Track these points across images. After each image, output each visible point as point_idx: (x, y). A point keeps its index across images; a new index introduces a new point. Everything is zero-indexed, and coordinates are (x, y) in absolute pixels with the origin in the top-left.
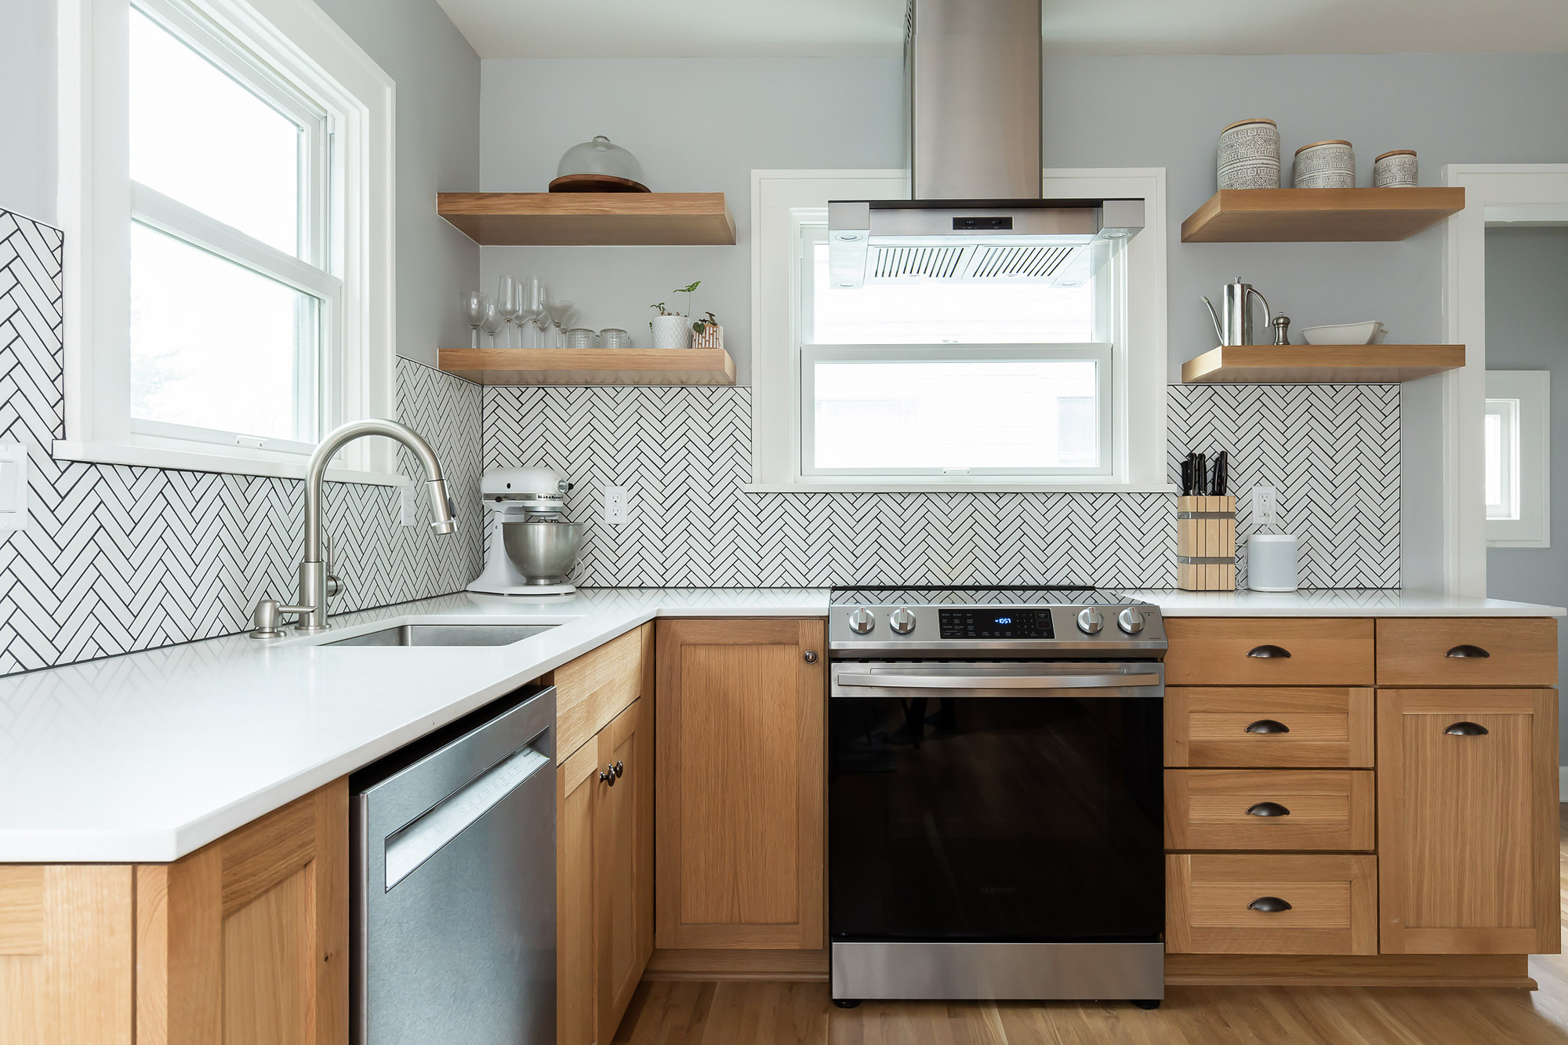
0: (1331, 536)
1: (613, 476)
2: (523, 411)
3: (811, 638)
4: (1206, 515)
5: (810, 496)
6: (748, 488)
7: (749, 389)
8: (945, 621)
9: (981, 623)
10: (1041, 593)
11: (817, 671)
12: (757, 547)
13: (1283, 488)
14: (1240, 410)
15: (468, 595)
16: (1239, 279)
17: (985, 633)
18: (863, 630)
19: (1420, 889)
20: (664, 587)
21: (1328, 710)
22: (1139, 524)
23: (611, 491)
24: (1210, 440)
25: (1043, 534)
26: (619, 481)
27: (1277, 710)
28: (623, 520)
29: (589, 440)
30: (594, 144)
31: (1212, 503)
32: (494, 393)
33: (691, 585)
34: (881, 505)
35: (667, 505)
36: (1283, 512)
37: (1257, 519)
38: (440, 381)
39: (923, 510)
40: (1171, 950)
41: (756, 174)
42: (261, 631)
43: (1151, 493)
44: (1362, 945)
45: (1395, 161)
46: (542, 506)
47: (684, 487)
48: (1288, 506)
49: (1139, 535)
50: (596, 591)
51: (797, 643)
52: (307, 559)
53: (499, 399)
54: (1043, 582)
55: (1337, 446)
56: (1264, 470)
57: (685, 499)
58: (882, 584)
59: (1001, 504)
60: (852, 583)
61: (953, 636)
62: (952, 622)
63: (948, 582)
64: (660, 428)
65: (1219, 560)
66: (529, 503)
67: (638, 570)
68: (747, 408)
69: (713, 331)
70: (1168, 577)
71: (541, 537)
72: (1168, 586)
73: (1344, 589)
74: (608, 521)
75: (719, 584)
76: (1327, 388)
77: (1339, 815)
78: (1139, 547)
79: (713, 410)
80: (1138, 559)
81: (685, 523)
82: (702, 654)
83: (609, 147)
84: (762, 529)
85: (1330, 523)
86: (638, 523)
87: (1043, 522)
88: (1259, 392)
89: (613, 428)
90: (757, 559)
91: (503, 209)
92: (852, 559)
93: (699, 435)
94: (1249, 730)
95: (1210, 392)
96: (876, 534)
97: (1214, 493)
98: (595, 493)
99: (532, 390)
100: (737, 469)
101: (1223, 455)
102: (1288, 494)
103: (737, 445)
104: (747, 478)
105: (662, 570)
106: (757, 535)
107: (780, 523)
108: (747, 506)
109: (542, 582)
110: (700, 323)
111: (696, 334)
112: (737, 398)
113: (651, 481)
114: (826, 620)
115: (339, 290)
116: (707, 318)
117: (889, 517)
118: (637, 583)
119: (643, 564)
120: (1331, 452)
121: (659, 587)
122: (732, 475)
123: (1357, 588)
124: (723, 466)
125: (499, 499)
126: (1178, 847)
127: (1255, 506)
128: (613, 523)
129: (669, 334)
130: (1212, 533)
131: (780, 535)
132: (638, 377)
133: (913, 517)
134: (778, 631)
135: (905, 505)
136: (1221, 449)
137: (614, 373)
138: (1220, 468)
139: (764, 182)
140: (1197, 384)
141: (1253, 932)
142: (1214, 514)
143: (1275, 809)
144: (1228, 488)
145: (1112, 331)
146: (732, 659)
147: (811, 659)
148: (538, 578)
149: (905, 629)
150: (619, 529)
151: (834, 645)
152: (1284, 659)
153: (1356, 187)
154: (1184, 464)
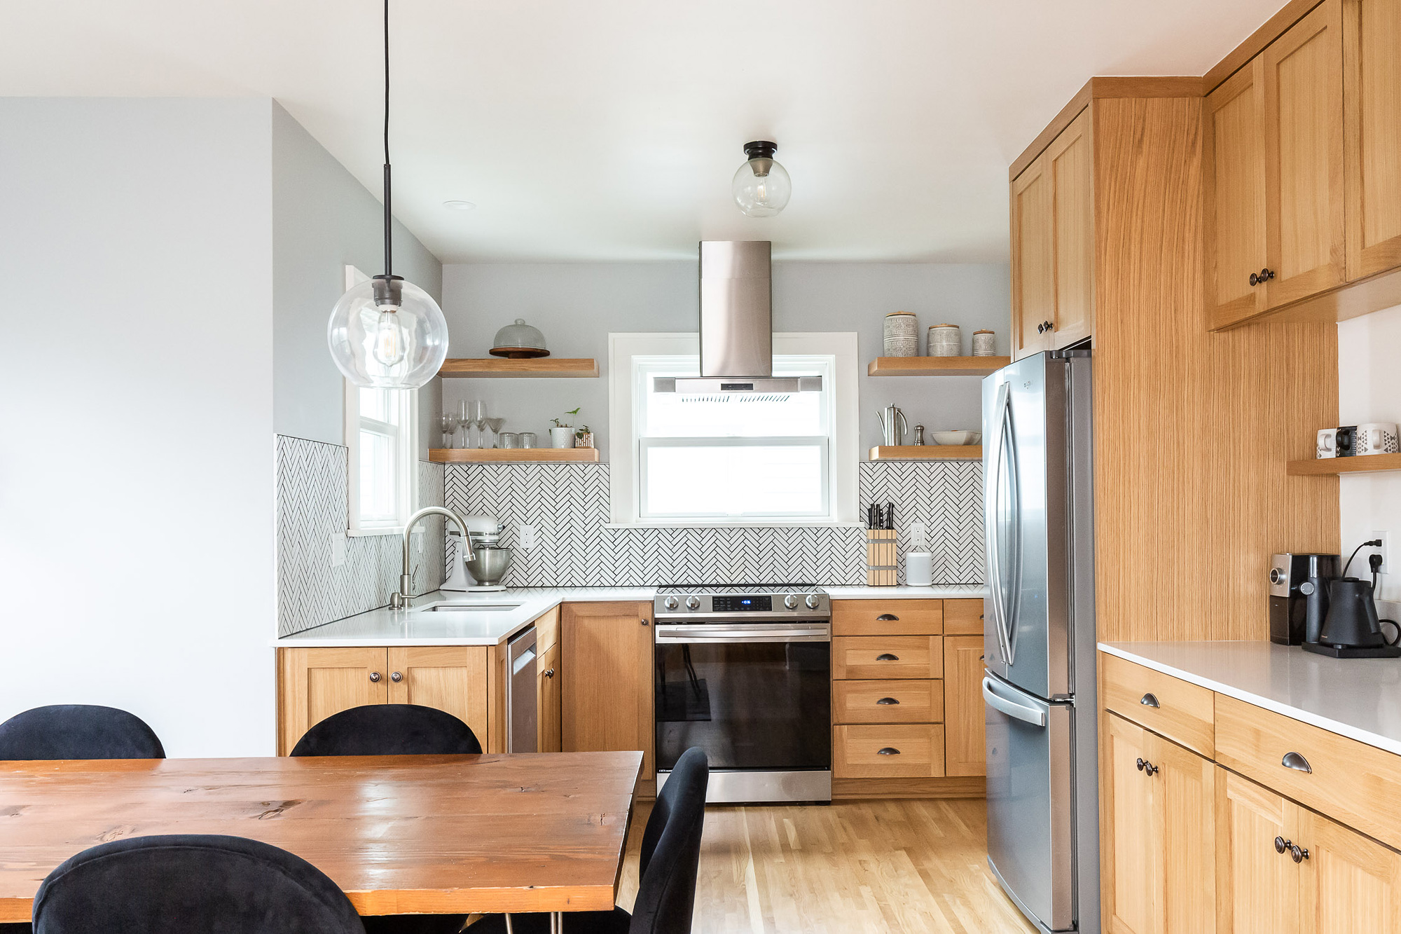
0: (958, 552)
1: (525, 519)
2: (469, 479)
3: (645, 613)
4: (879, 541)
5: (645, 530)
6: (607, 526)
7: (608, 466)
8: (715, 602)
9: (734, 603)
10: (786, 588)
11: (647, 629)
12: (613, 562)
13: (929, 524)
14: (903, 477)
15: (441, 592)
17: (736, 609)
18: (673, 607)
19: (967, 742)
20: (556, 586)
21: (919, 647)
22: (844, 546)
23: (523, 528)
24: (886, 495)
25: (786, 552)
26: (528, 522)
27: (892, 648)
28: (531, 546)
29: (510, 497)
30: (516, 325)
31: (883, 534)
32: (451, 468)
33: (572, 585)
34: (688, 535)
35: (558, 536)
36: (929, 539)
37: (913, 543)
38: (430, 466)
39: (714, 538)
40: (836, 776)
41: (611, 336)
42: (394, 606)
43: (851, 528)
44: (937, 772)
45: (982, 337)
46: (487, 539)
47: (569, 525)
48: (932, 535)
49: (844, 553)
50: (515, 589)
51: (637, 616)
52: (404, 574)
53: (454, 472)
55: (961, 499)
56: (918, 513)
57: (569, 533)
58: (689, 584)
59: (761, 534)
60: (671, 583)
61: (719, 610)
62: (719, 604)
63: (729, 582)
64: (554, 489)
65: (887, 568)
66: (479, 538)
67: (540, 576)
68: (607, 477)
69: (588, 436)
70: (861, 577)
71: (487, 558)
72: (861, 583)
73: (965, 584)
74: (522, 546)
75: (590, 584)
76: (955, 464)
77: (925, 704)
78: (844, 560)
79: (586, 479)
80: (844, 567)
81: (569, 547)
82: (586, 622)
84: (616, 550)
85: (957, 545)
86: (540, 547)
87: (786, 545)
88: (914, 466)
89: (525, 490)
90: (613, 569)
91: (467, 368)
92: (671, 568)
93: (577, 493)
94: (878, 659)
95: (886, 466)
96: (686, 553)
97: (888, 528)
98: (514, 529)
99: (475, 467)
100: (601, 514)
101: (891, 506)
102: (932, 528)
103: (601, 500)
104: (607, 520)
105: (555, 576)
106: (613, 554)
107: (628, 547)
108: (607, 537)
109: (487, 584)
110: (580, 432)
111: (578, 439)
112: (600, 471)
113: (548, 522)
114: (652, 602)
115: (396, 432)
116: (584, 428)
117: (693, 543)
118: (540, 584)
119: (544, 572)
120: (957, 502)
121: (553, 586)
122: (597, 518)
123: (973, 584)
124: (592, 511)
126: (841, 722)
127: (912, 535)
128: (525, 547)
129: (561, 437)
130: (883, 551)
131: (628, 554)
132: (542, 459)
133: (708, 543)
134: (627, 609)
135: (703, 535)
136: (891, 501)
137: (526, 459)
138: (890, 513)
139: (617, 342)
140: (878, 462)
141: (879, 767)
142: (887, 541)
143: (891, 701)
144: (895, 525)
145: (829, 429)
146: (603, 624)
147: (645, 623)
148: (485, 581)
149: (695, 607)
150: (529, 551)
151: (657, 616)
152: (895, 621)
153: (960, 353)
154: (870, 510)
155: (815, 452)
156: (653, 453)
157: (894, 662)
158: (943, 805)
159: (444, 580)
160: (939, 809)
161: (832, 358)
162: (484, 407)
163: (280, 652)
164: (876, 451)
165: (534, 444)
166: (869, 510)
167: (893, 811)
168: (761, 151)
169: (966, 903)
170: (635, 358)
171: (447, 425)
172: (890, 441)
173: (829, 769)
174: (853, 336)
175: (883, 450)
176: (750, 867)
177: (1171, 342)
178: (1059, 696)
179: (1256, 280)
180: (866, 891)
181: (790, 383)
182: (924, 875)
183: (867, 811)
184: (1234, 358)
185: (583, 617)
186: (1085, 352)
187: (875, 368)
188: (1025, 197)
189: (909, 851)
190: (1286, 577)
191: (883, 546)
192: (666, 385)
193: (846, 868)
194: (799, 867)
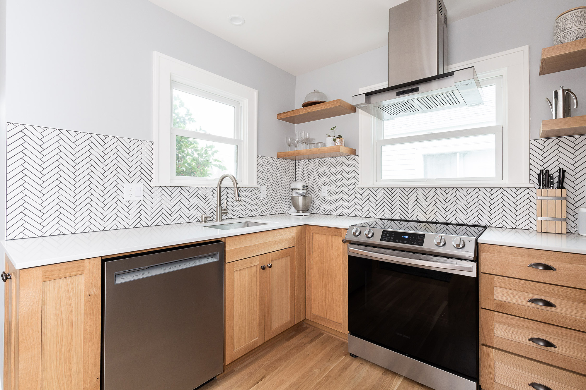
1: (324, 183)
2: (304, 166)
3: (345, 236)
5: (377, 189)
6: (359, 186)
7: (358, 156)
8: (384, 235)
9: (397, 236)
11: (345, 246)
12: (361, 204)
16: (562, 87)
17: (397, 241)
18: (355, 235)
20: (336, 215)
23: (323, 187)
24: (557, 163)
26: (325, 185)
27: (547, 295)
28: (326, 195)
29: (318, 173)
30: (314, 92)
32: (298, 162)
33: (343, 215)
34: (401, 192)
35: (337, 191)
39: (416, 194)
42: (203, 221)
43: (521, 188)
46: (300, 192)
47: (341, 186)
51: (342, 236)
53: (299, 164)
54: (465, 223)
57: (342, 190)
58: (401, 219)
59: (447, 192)
60: (391, 218)
61: (385, 240)
62: (387, 235)
64: (335, 169)
67: (330, 210)
68: (358, 162)
69: (339, 140)
71: (300, 200)
74: (322, 195)
75: (351, 215)
79: (349, 163)
83: (318, 92)
84: (363, 199)
86: (330, 196)
87: (466, 199)
89: (323, 170)
90: (361, 208)
92: (391, 209)
93: (345, 171)
94: (530, 302)
95: (557, 141)
96: (399, 202)
97: (558, 188)
98: (320, 188)
99: (306, 160)
100: (356, 180)
101: (563, 172)
103: (356, 173)
104: (358, 183)
105: (336, 210)
106: (361, 201)
107: (368, 197)
108: (358, 192)
112: (355, 159)
113: (333, 184)
114: (347, 230)
116: (339, 136)
117: (404, 196)
118: (329, 213)
119: (331, 208)
121: (335, 215)
122: (354, 182)
124: (352, 179)
126: (488, 344)
128: (324, 196)
131: (368, 201)
134: (336, 232)
135: (409, 192)
136: (561, 166)
140: (549, 138)
142: (556, 198)
143: (547, 343)
144: (565, 185)
145: (501, 119)
146: (325, 238)
147: (345, 242)
148: (299, 211)
150: (325, 198)
152: (552, 271)
157: (551, 309)
166: (538, 175)
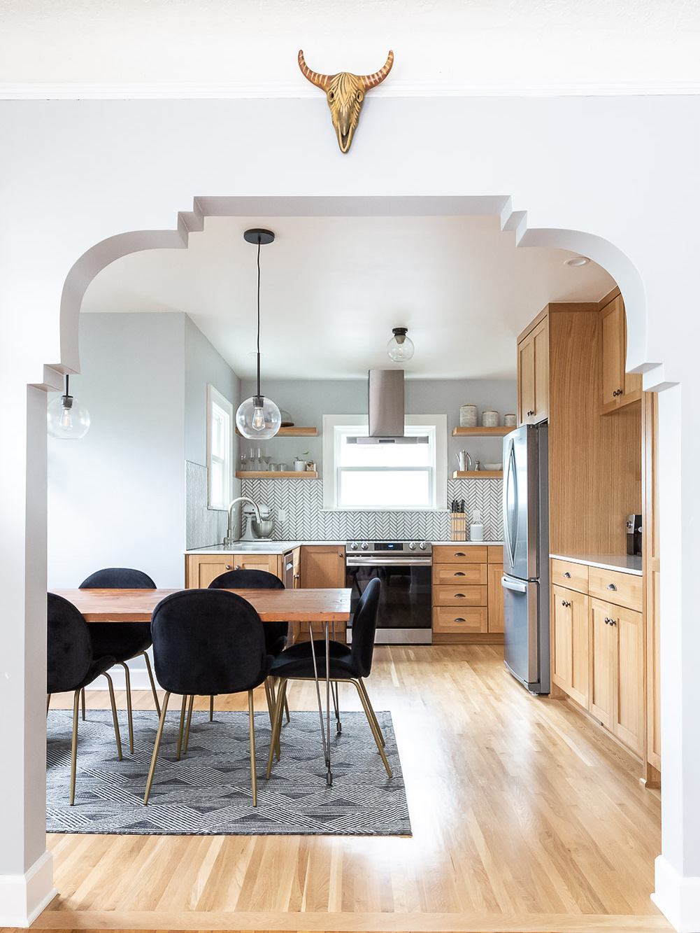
0: (496, 525)
1: (281, 506)
2: (254, 487)
3: (341, 551)
4: (457, 519)
5: (340, 513)
6: (321, 510)
7: (322, 480)
9: (385, 547)
11: (342, 559)
12: (324, 528)
13: (482, 511)
14: (469, 487)
15: (242, 541)
17: (386, 550)
18: (355, 549)
19: (499, 616)
20: (296, 540)
21: (475, 569)
22: (439, 521)
23: (280, 511)
24: (460, 496)
25: (411, 524)
26: (282, 508)
27: (462, 570)
28: (284, 520)
29: (274, 496)
31: (459, 515)
32: (245, 481)
33: (304, 540)
34: (362, 516)
35: (297, 515)
36: (482, 518)
37: (474, 520)
38: (236, 479)
39: (374, 517)
40: (434, 632)
41: (324, 416)
42: (225, 544)
43: (443, 512)
44: (483, 631)
45: (509, 417)
46: (264, 516)
47: (302, 510)
48: (484, 516)
49: (439, 525)
50: (277, 541)
51: (338, 553)
52: (229, 529)
53: (247, 483)
55: (498, 498)
56: (477, 505)
57: (302, 514)
59: (397, 515)
60: (353, 539)
61: (377, 550)
62: (377, 547)
63: (381, 539)
64: (295, 492)
65: (462, 532)
67: (288, 535)
68: (321, 486)
69: (313, 465)
71: (262, 525)
72: (448, 539)
74: (279, 520)
76: (495, 481)
77: (478, 597)
78: (439, 529)
79: (311, 487)
80: (439, 532)
81: (303, 521)
82: (312, 555)
84: (326, 522)
85: (496, 521)
86: (288, 521)
87: (411, 521)
88: (475, 482)
89: (281, 492)
90: (324, 532)
92: (353, 532)
93: (307, 493)
94: (455, 575)
95: (460, 481)
96: (360, 524)
97: (460, 512)
98: (275, 512)
99: (256, 481)
100: (318, 504)
101: (463, 501)
102: (484, 512)
103: (318, 497)
104: (321, 507)
105: (295, 535)
106: (324, 524)
107: (331, 521)
108: (321, 516)
109: (263, 538)
110: (309, 463)
111: (308, 467)
112: (318, 483)
113: (292, 508)
114: (345, 546)
116: (311, 461)
117: (364, 519)
118: (288, 539)
119: (290, 533)
120: (497, 500)
122: (317, 506)
124: (314, 503)
125: (250, 514)
126: (437, 605)
127: (474, 516)
128: (281, 521)
129: (299, 466)
130: (459, 524)
131: (331, 524)
132: (289, 477)
133: (371, 519)
134: (333, 549)
135: (369, 516)
136: (463, 499)
137: (282, 477)
138: (463, 505)
139: (327, 418)
140: (457, 479)
141: (455, 627)
142: (461, 518)
143: (461, 595)
144: (465, 511)
145: (432, 463)
146: (320, 556)
147: (341, 556)
148: (261, 537)
149: (365, 549)
150: (283, 523)
151: (347, 552)
152: (463, 556)
153: (499, 425)
154: (452, 503)
155: (426, 474)
156: (344, 474)
157: (463, 577)
158: (487, 647)
159: (241, 536)
160: (485, 648)
161: (434, 427)
162: (262, 451)
163: (187, 556)
164: (455, 473)
165: (287, 469)
167: (462, 648)
168: (400, 332)
169: (492, 678)
170: (336, 427)
171: (243, 460)
172: (462, 469)
173: (430, 628)
174: (445, 416)
175: (459, 473)
176: (393, 666)
177: (583, 421)
178: (532, 578)
179: (616, 394)
180: (447, 675)
181: (413, 440)
182: (474, 670)
183: (449, 648)
184: (612, 428)
185: (311, 553)
186: (545, 425)
187: (455, 433)
188: (523, 352)
189: (468, 662)
190: (633, 525)
191: (459, 521)
192: (352, 440)
193: (438, 667)
194: (416, 666)
